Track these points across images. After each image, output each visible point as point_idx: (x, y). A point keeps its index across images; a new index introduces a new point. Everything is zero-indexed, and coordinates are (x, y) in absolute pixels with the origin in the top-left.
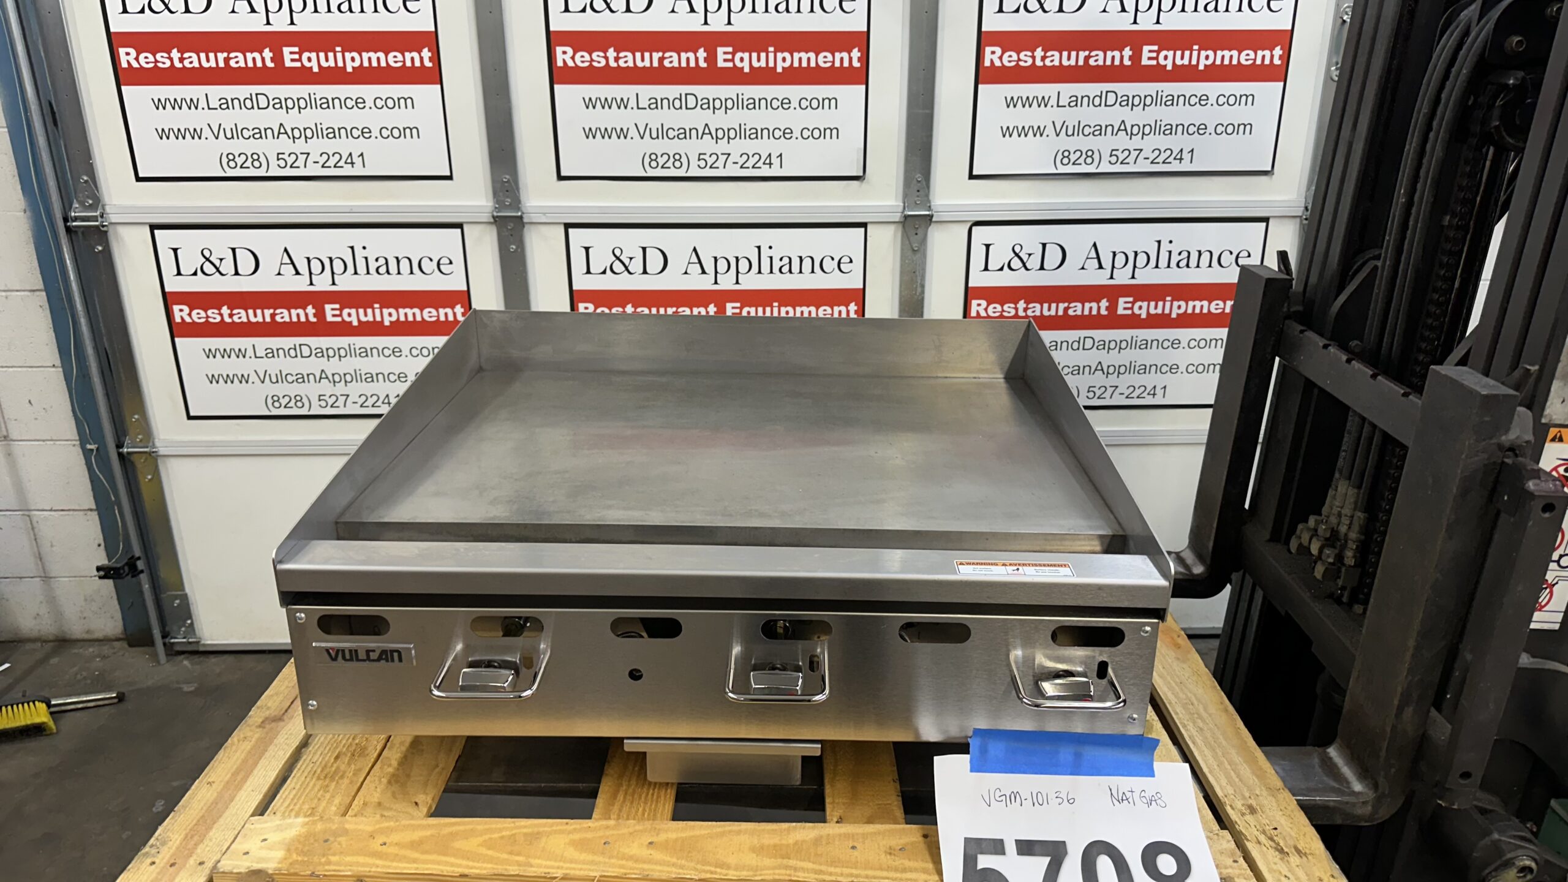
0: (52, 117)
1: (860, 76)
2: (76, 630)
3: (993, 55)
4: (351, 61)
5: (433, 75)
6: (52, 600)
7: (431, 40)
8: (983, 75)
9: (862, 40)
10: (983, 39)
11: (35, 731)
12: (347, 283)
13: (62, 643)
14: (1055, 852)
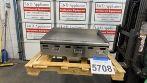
0: (18, 14)
1: (85, 12)
2: (15, 58)
3: (96, 11)
4: (43, 10)
5: (50, 11)
6: (14, 55)
7: (50, 8)
8: (96, 12)
9: (85, 9)
10: (96, 9)
11: (12, 65)
12: (41, 28)
13: (14, 59)
14: (100, 66)
